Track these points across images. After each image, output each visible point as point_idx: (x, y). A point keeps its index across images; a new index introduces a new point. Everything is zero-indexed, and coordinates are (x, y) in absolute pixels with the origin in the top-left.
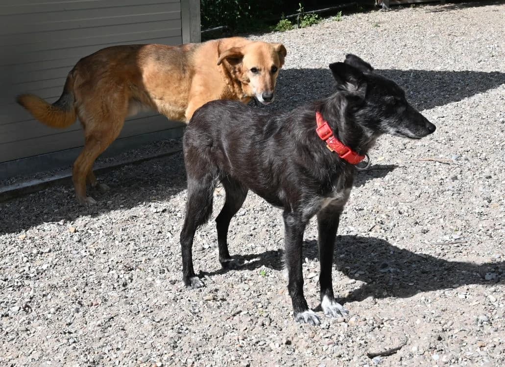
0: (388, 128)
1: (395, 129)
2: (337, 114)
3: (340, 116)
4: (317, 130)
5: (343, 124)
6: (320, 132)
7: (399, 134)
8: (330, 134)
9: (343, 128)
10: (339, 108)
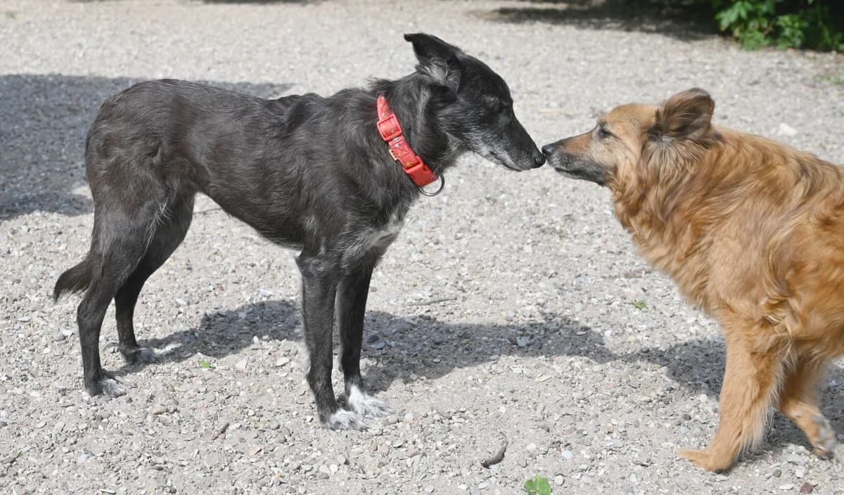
0: (481, 144)
1: (490, 149)
2: (412, 106)
3: (416, 110)
4: (378, 123)
5: (419, 124)
6: (382, 128)
7: (492, 157)
8: (397, 133)
9: (419, 131)
10: (416, 98)
